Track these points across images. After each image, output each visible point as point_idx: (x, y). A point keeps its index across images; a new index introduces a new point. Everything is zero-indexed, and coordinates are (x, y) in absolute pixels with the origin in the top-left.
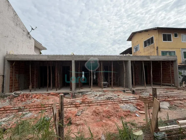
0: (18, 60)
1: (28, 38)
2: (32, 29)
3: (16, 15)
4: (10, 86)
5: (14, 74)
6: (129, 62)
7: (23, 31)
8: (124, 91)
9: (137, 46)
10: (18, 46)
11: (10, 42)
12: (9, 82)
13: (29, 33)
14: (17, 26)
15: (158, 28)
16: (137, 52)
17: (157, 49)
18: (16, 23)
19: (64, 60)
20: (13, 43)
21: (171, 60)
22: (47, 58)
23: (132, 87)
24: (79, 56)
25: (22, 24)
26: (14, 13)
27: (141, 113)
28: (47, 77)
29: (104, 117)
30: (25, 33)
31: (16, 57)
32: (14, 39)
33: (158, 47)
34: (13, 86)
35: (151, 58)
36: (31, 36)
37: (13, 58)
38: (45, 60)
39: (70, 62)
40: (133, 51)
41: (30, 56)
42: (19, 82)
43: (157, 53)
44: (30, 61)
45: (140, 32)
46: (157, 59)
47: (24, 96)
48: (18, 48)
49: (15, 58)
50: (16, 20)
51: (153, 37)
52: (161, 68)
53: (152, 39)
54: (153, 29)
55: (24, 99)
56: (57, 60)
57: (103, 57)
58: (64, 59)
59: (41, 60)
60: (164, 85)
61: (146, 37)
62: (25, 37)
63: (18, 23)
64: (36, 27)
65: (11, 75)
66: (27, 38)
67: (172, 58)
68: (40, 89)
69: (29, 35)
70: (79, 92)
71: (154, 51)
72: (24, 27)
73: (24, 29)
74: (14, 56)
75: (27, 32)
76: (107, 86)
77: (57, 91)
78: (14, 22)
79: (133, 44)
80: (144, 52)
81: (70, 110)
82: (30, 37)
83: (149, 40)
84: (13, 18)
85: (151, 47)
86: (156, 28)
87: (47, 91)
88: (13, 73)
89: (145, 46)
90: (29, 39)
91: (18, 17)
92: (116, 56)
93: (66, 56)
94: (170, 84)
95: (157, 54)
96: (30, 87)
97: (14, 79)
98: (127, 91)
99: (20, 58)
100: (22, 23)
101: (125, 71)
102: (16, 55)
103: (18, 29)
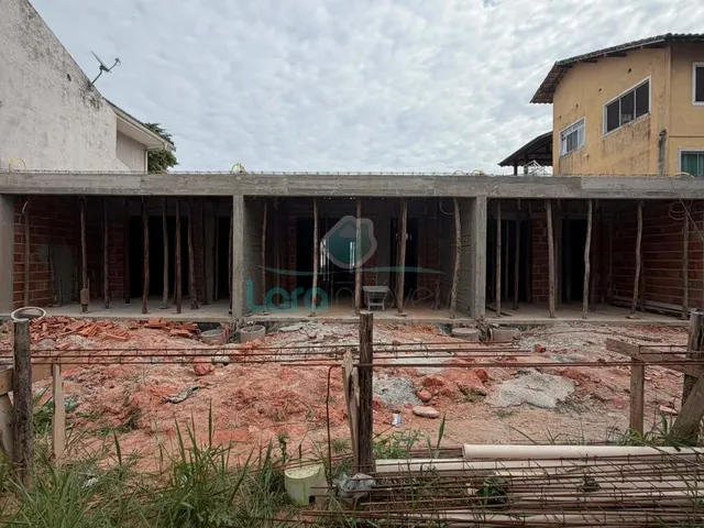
0: (38, 192)
1: (88, 104)
2: (103, 68)
3: (33, 14)
4: (16, 287)
5: (27, 244)
6: (478, 202)
7: (66, 79)
8: (448, 328)
9: (574, 126)
10: (45, 136)
11: (13, 122)
12: (10, 271)
13: (89, 86)
14: (36, 58)
15: (669, 37)
16: (574, 154)
17: (661, 143)
18: (35, 50)
19: (204, 193)
20: (23, 128)
21: (688, 196)
22: (137, 186)
23: (483, 312)
24: (263, 178)
25: (60, 49)
26: (23, 10)
27: (417, 415)
28: (143, 258)
29: (262, 415)
30: (74, 87)
31: (29, 180)
32: (28, 112)
33: (665, 131)
34: (27, 287)
35: (585, 186)
36: (99, 95)
37: (19, 185)
38: (132, 193)
39: (227, 201)
40: (559, 149)
41: (78, 177)
42: (49, 275)
43: (661, 160)
44: (81, 195)
45: (593, 59)
46: (618, 193)
47: (44, 325)
48: (46, 145)
49: (28, 186)
50: (34, 36)
51: (646, 84)
52: (636, 232)
53: (643, 90)
54: (647, 47)
55: (37, 335)
56: (177, 192)
57: (362, 183)
58: (203, 190)
59: (118, 193)
60: (655, 312)
61: (618, 84)
62: (75, 101)
63: (42, 49)
64: (117, 60)
65: (16, 248)
66: (82, 107)
67: (699, 187)
68: (128, 302)
69: (93, 94)
70: (258, 323)
71: (649, 151)
72: (68, 61)
73: (70, 70)
74: (20, 178)
75: (82, 83)
76: (382, 304)
77: (179, 312)
78: (24, 44)
79: (557, 119)
80: (604, 153)
81: (157, 383)
82: (96, 102)
83: (627, 99)
84: (22, 29)
85: (637, 133)
86: (660, 37)
87: (145, 312)
88: (24, 241)
89: (612, 124)
90: (92, 109)
91: (41, 24)
92: (419, 177)
93: (209, 177)
94: (680, 308)
95: (661, 167)
96: (85, 292)
97: (28, 263)
98: (461, 326)
99: (43, 185)
100: (58, 44)
101: (459, 244)
102: (28, 176)
103: (44, 70)
